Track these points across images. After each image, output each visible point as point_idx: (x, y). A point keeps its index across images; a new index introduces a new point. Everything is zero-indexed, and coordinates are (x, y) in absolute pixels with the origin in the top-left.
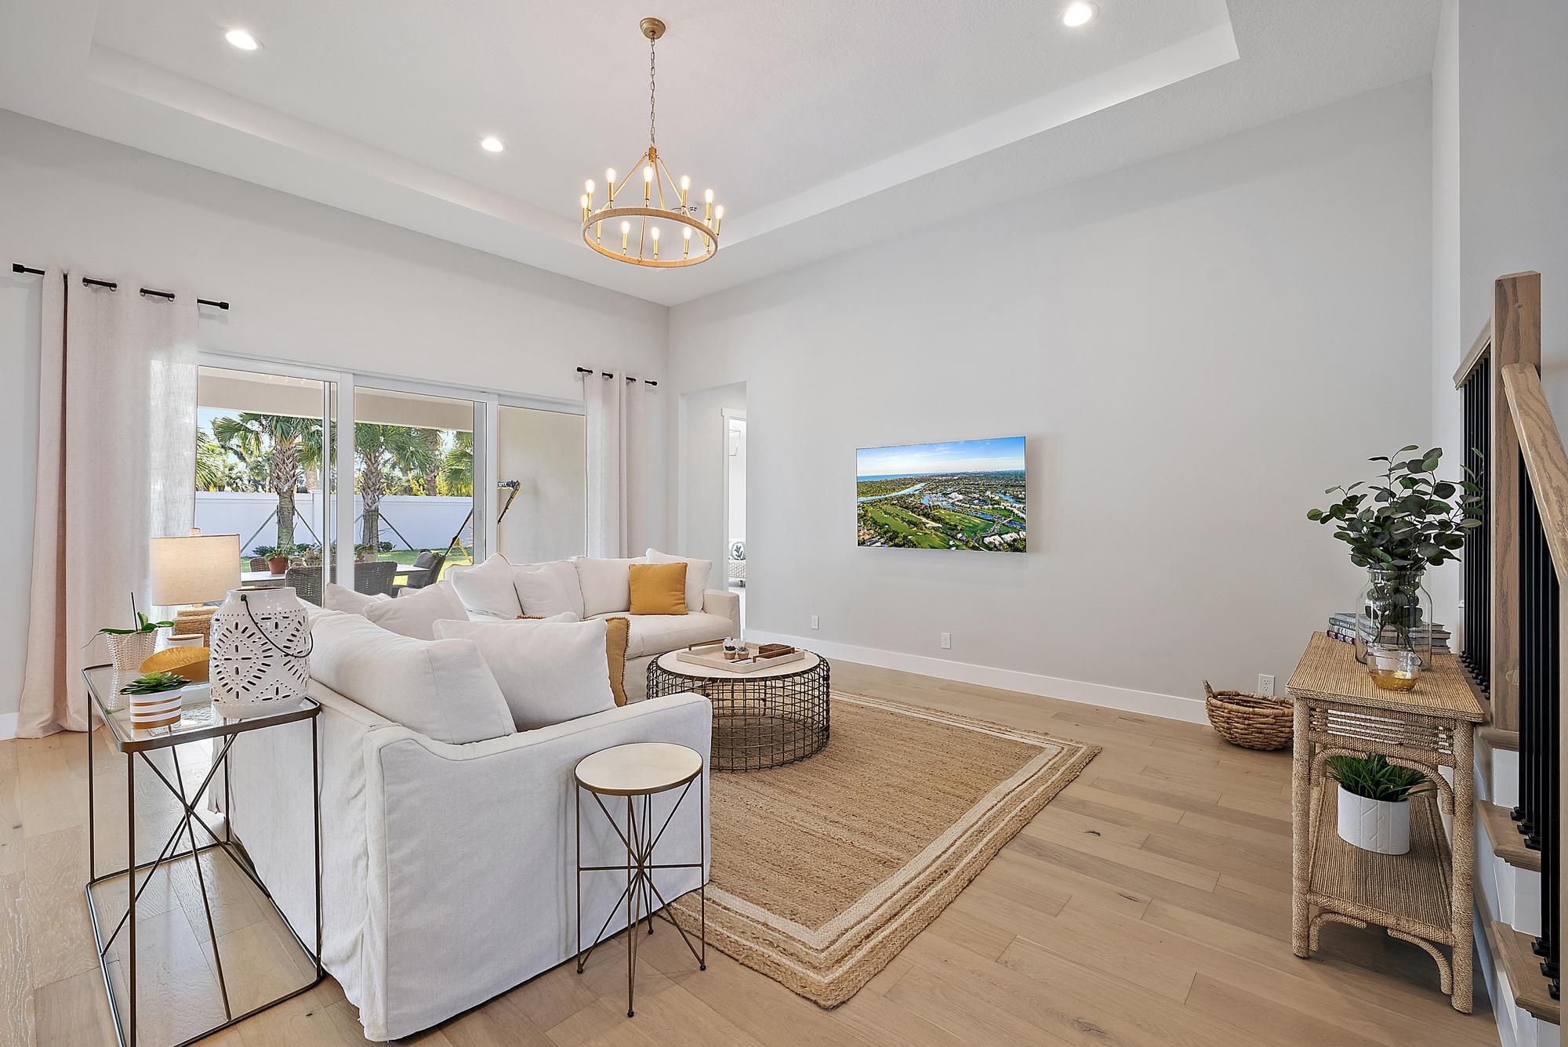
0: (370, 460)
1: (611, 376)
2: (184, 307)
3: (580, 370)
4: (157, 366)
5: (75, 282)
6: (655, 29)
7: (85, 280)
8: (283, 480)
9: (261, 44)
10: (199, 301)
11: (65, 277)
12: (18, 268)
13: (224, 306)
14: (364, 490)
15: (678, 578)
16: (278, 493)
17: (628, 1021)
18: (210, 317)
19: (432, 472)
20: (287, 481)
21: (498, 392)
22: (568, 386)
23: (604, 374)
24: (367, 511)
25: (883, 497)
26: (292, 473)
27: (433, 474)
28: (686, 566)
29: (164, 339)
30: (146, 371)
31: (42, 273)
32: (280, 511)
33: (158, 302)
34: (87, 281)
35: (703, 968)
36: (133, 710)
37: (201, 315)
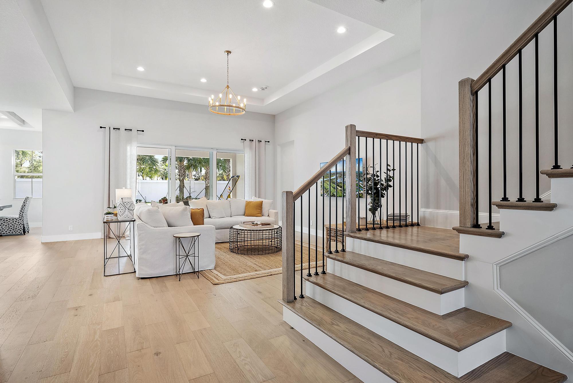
0: (207, 168)
1: (253, 141)
2: (134, 132)
3: (242, 139)
4: (128, 148)
5: (112, 129)
6: (229, 52)
7: (114, 128)
8: (181, 176)
9: (145, 69)
10: (137, 131)
11: (110, 128)
12: (101, 127)
13: (143, 131)
14: (205, 179)
15: (260, 206)
16: (179, 181)
17: (179, 282)
18: (140, 134)
19: (228, 172)
20: (182, 176)
21: (216, 148)
22: (239, 145)
23: (250, 140)
24: (206, 187)
25: (327, 179)
26: (183, 173)
27: (228, 173)
28: (262, 202)
29: (129, 141)
30: (126, 149)
31: (105, 128)
32: (180, 186)
33: (129, 131)
34: (114, 129)
35: (198, 278)
36: (106, 217)
37: (138, 134)
